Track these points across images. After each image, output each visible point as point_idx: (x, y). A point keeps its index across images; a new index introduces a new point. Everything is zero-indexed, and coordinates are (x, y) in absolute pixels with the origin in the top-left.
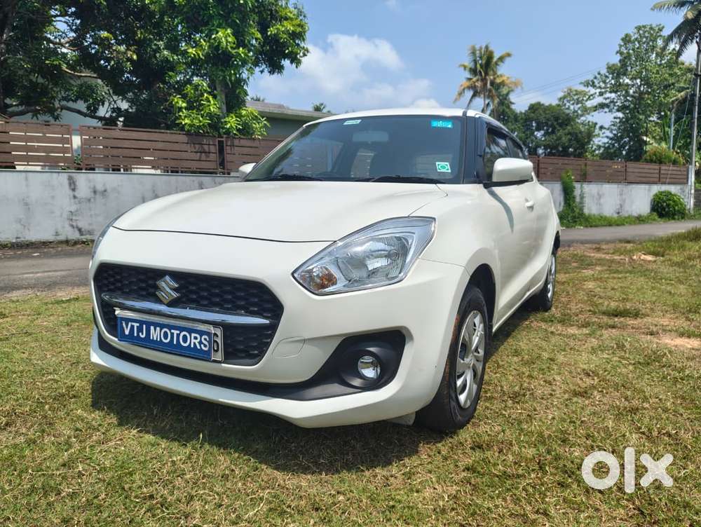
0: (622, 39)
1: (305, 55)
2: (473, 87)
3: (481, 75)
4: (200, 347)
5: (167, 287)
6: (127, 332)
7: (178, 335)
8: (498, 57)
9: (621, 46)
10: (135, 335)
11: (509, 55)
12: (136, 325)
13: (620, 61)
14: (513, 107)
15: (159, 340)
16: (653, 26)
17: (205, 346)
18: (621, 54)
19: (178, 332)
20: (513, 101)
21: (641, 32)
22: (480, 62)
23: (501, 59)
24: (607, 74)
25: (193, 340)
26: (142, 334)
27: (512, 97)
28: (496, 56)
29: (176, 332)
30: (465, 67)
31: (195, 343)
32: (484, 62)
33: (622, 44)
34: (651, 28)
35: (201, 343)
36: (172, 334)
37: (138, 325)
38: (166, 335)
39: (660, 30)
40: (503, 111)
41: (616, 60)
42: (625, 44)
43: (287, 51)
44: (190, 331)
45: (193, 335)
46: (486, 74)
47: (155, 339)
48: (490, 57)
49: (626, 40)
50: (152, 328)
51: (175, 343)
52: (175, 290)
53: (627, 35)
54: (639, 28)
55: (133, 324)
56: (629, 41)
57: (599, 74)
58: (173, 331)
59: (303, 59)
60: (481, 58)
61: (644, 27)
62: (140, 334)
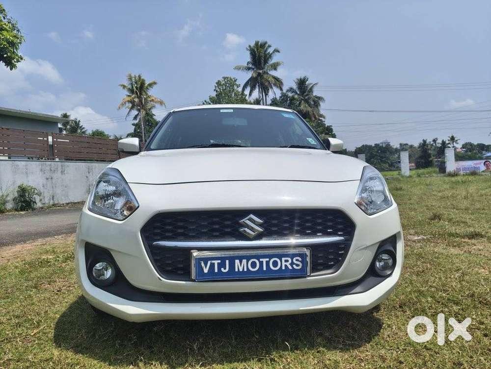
0: (216, 83)
1: (18, 61)
2: (132, 102)
3: (137, 93)
4: (292, 267)
5: (253, 224)
6: (206, 271)
7: (268, 263)
8: (148, 83)
9: (216, 87)
10: (216, 271)
11: (155, 83)
12: (216, 262)
13: (216, 95)
14: (155, 117)
15: (245, 270)
16: (232, 78)
17: (298, 265)
18: (217, 91)
19: (268, 259)
20: (153, 113)
21: (226, 80)
22: (136, 85)
23: (150, 85)
24: (210, 102)
25: (285, 263)
26: (225, 269)
27: (154, 111)
28: (147, 83)
29: (264, 260)
30: (124, 87)
31: (286, 266)
32: (138, 86)
33: (217, 86)
34: (231, 79)
35: (292, 263)
36: (261, 263)
37: (219, 261)
38: (254, 265)
39: (235, 81)
40: (148, 119)
41: (214, 94)
42: (218, 86)
43: (5, 56)
44: (280, 257)
45: (283, 259)
46: (141, 94)
47: (241, 270)
48: (143, 83)
49: (219, 83)
50: (237, 262)
51: (265, 269)
52: (260, 225)
53: (219, 81)
54: (225, 78)
55: (213, 262)
56: (220, 85)
57: (205, 101)
58: (261, 260)
59: (18, 64)
60: (136, 83)
61: (227, 78)
62: (222, 269)
